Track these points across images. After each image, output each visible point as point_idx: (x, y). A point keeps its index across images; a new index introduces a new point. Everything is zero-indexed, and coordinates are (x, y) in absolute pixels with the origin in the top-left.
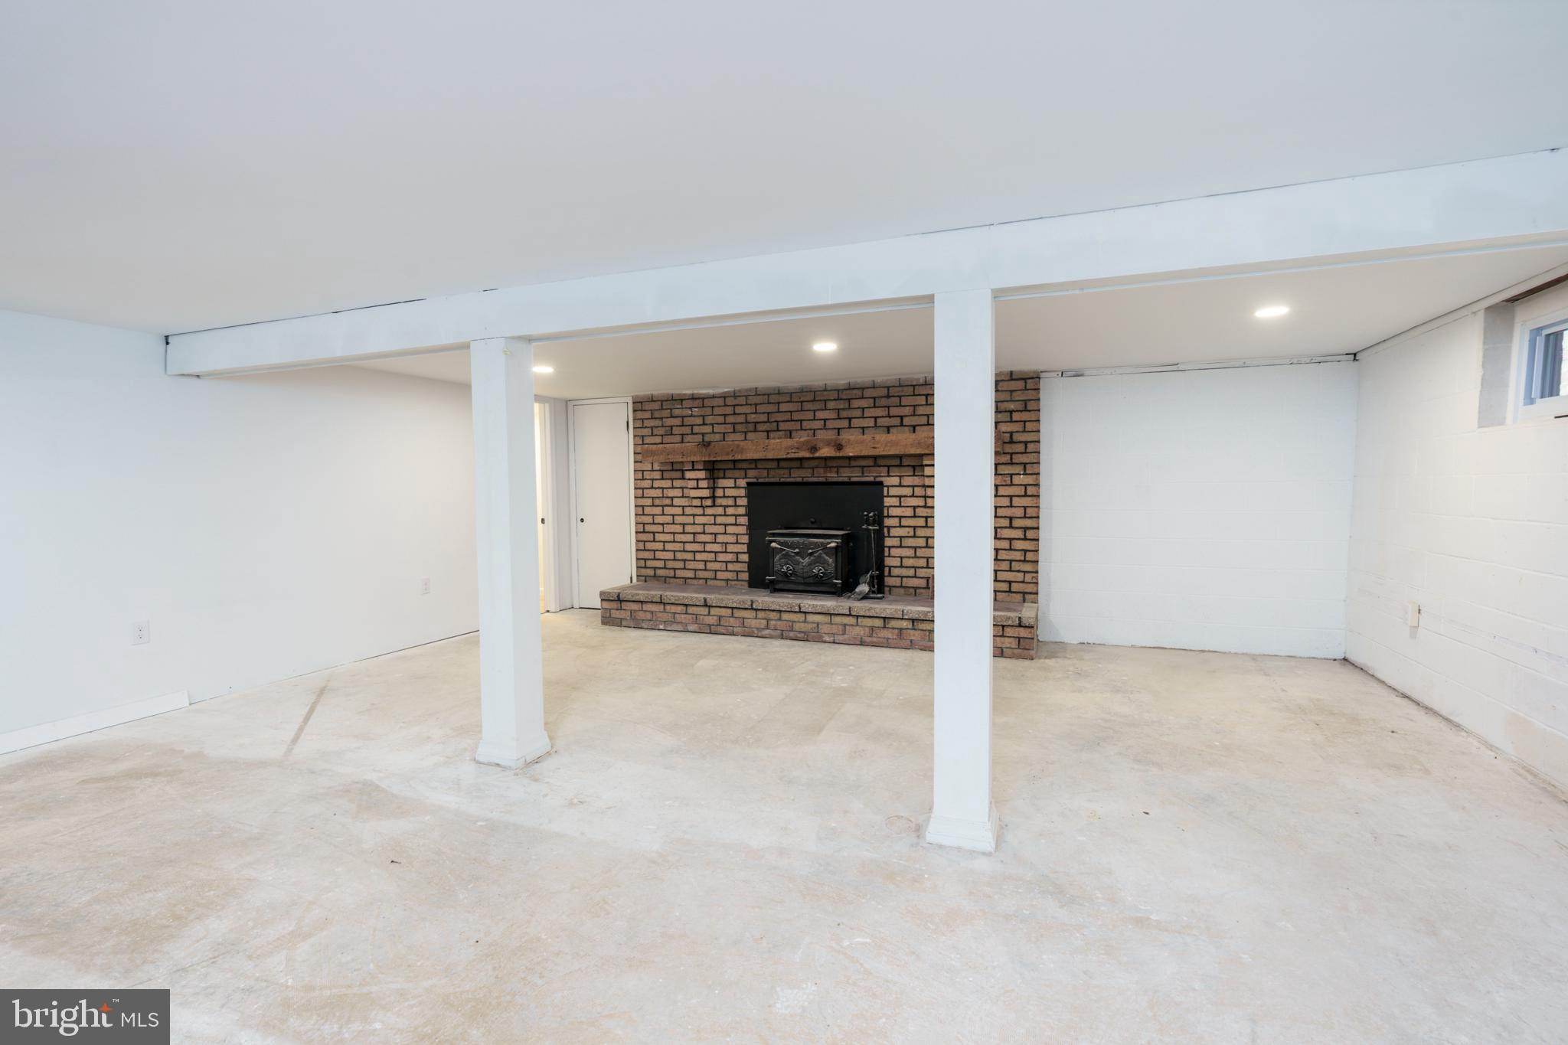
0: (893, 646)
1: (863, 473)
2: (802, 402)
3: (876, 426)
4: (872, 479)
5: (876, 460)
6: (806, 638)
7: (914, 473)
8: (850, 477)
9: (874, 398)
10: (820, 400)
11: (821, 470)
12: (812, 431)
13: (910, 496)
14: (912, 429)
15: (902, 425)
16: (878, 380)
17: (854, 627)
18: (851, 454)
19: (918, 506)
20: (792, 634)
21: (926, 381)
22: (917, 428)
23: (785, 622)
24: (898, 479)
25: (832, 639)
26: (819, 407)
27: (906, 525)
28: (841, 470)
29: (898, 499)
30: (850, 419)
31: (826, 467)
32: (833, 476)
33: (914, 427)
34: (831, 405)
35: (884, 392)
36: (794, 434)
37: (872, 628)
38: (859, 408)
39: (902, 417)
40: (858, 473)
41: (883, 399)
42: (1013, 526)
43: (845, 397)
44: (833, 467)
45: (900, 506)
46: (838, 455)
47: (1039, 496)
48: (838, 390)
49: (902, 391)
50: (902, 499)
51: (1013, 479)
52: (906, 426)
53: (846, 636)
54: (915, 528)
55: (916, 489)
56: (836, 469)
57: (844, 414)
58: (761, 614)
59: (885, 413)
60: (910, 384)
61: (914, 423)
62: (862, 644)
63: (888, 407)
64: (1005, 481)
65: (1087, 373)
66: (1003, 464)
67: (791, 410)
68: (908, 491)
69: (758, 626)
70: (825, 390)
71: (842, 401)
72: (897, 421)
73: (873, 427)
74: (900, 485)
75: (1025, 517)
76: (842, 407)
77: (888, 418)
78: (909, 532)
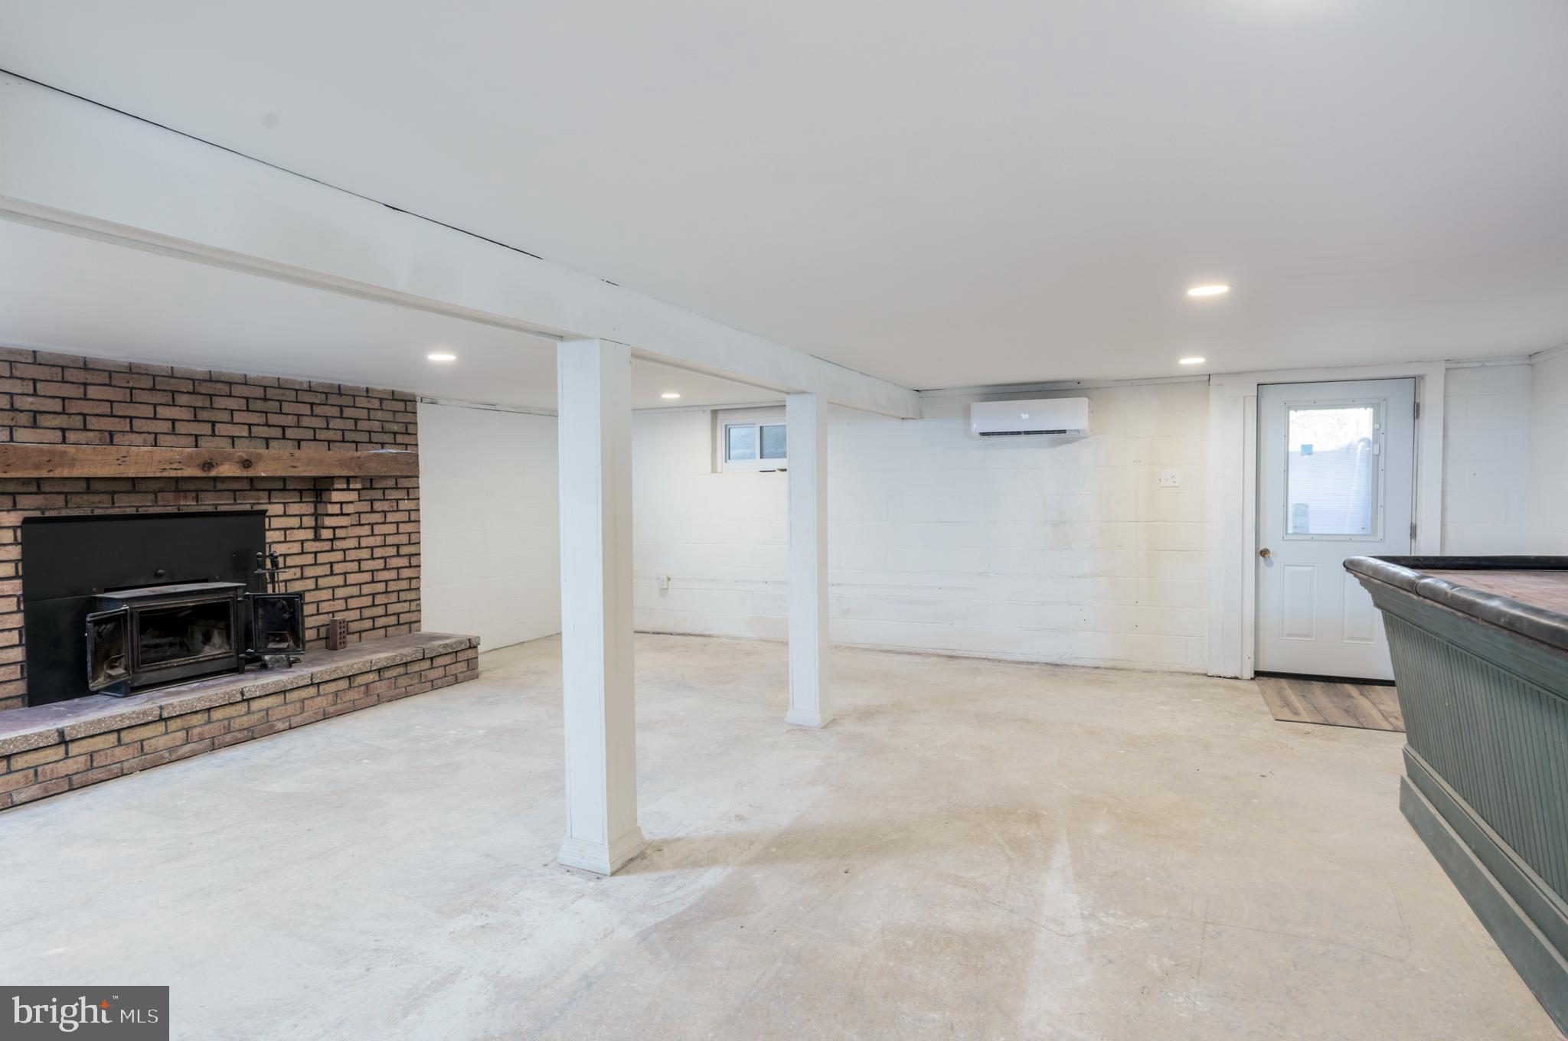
0: (360, 707)
1: (235, 500)
2: (131, 389)
3: (250, 436)
4: (248, 508)
5: (253, 484)
6: (251, 735)
7: (301, 498)
8: (216, 506)
9: (247, 399)
10: (164, 391)
11: (170, 496)
12: (153, 436)
13: (298, 528)
14: (296, 443)
15: (284, 438)
16: (253, 373)
17: (315, 699)
18: (263, 474)
19: (307, 540)
20: (228, 738)
21: (310, 387)
22: (302, 443)
23: (217, 724)
24: (281, 507)
25: (287, 724)
26: (163, 401)
27: (292, 564)
28: (202, 495)
29: (283, 532)
30: (213, 424)
31: (178, 490)
32: (189, 505)
33: (299, 441)
34: (182, 399)
35: (259, 393)
36: (117, 438)
37: (336, 694)
38: (226, 409)
39: (284, 428)
40: (228, 499)
41: (259, 402)
42: (401, 554)
43: (204, 392)
44: (189, 491)
45: (285, 541)
46: (245, 474)
47: (419, 521)
48: (194, 380)
49: (283, 395)
50: (288, 532)
51: (399, 505)
52: (289, 439)
53: (305, 714)
54: (302, 567)
55: (304, 518)
56: (194, 494)
57: (203, 415)
58: (173, 725)
59: (262, 420)
60: (292, 387)
61: (298, 437)
62: (326, 717)
63: (266, 413)
64: (392, 507)
65: (440, 402)
66: (389, 488)
67: (112, 399)
68: (295, 522)
69: (170, 744)
70: (172, 377)
71: (200, 397)
72: (278, 432)
73: (246, 437)
74: (285, 515)
75: (410, 544)
76: (200, 405)
77: (266, 427)
78: (295, 574)
